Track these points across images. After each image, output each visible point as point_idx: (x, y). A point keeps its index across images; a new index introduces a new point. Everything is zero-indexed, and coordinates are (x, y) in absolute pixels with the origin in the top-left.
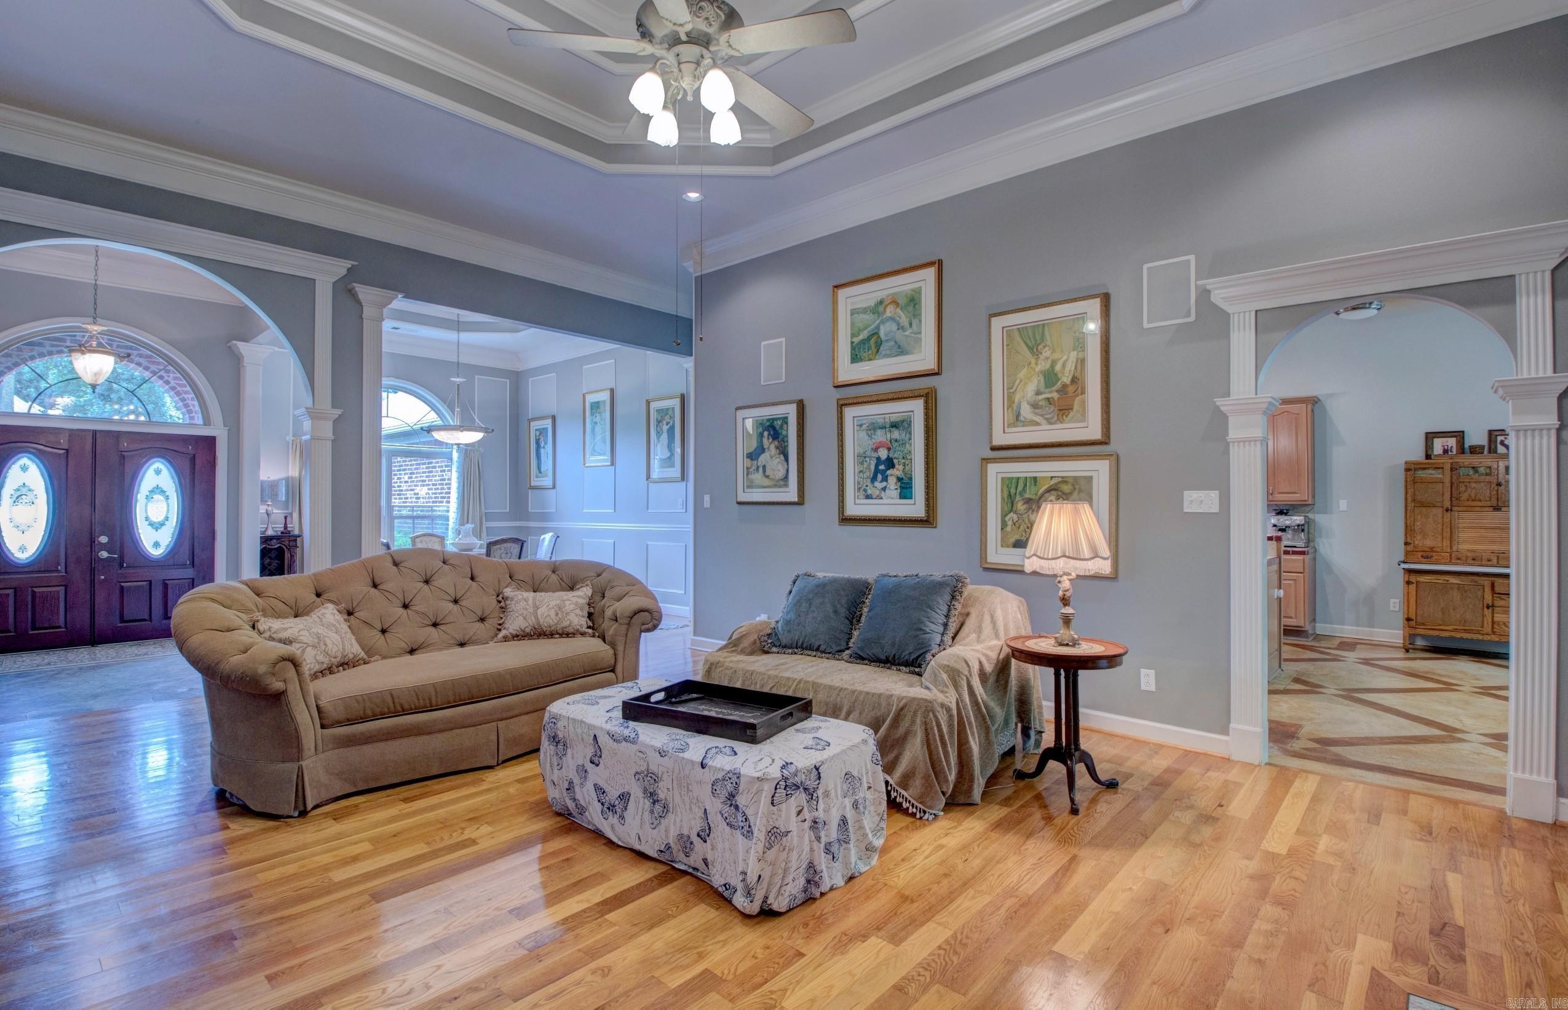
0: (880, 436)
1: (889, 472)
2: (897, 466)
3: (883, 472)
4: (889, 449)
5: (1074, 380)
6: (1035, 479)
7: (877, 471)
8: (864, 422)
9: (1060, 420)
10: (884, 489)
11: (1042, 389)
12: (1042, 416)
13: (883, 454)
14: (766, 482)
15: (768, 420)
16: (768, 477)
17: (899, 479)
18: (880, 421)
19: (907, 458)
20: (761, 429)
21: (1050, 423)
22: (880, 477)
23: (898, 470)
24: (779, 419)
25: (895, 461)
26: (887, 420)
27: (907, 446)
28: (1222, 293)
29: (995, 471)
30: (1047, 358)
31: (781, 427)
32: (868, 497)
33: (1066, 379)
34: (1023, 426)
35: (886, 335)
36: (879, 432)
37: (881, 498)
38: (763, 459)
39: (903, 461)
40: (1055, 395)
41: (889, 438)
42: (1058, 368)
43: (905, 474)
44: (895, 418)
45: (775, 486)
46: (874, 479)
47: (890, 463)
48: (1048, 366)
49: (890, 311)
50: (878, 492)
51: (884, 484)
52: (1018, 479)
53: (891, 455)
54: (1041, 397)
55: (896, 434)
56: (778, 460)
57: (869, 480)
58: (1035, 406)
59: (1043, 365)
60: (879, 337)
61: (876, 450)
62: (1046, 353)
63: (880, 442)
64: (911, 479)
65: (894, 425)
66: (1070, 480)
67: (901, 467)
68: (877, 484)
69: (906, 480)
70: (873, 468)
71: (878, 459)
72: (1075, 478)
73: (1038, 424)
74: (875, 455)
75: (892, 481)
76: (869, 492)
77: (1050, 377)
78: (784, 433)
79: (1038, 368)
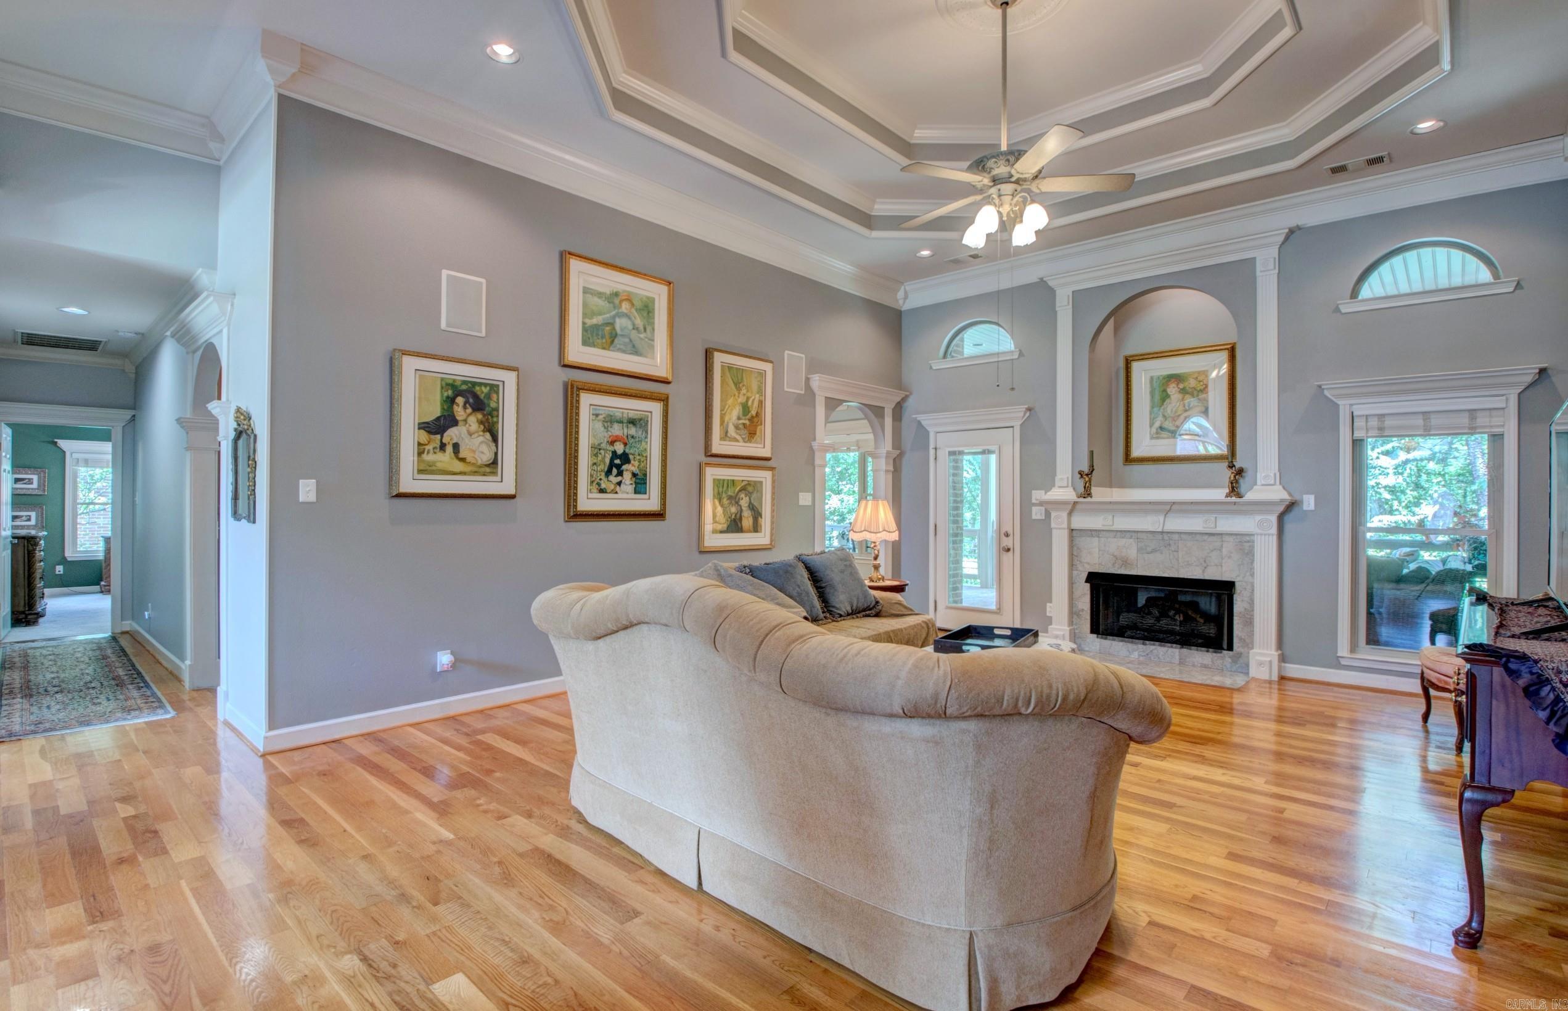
0: (617, 430)
1: (624, 467)
2: (632, 462)
3: (618, 467)
4: (625, 444)
5: (757, 414)
6: (733, 481)
7: (612, 465)
8: (600, 412)
9: (749, 441)
10: (619, 484)
11: (741, 416)
12: (740, 435)
13: (619, 448)
14: (459, 466)
15: (464, 382)
16: (463, 460)
17: (634, 475)
18: (618, 414)
19: (644, 457)
20: (450, 393)
21: (745, 442)
22: (615, 471)
23: (633, 465)
24: (486, 385)
25: (631, 457)
26: (625, 415)
27: (643, 443)
28: (816, 381)
29: (712, 474)
30: (744, 395)
31: (488, 396)
32: (602, 491)
33: (753, 413)
34: (730, 441)
35: (622, 330)
36: (616, 426)
37: (616, 493)
38: (452, 434)
39: (638, 457)
40: (747, 422)
41: (625, 434)
42: (750, 403)
43: (640, 470)
44: (632, 415)
45: (475, 473)
46: (609, 473)
47: (625, 458)
48: (744, 401)
49: (625, 307)
50: (612, 487)
51: (619, 478)
52: (724, 480)
53: (627, 451)
54: (741, 422)
55: (633, 431)
56: (481, 439)
57: (603, 474)
58: (737, 427)
59: (742, 399)
60: (614, 329)
61: (612, 443)
62: (744, 391)
63: (617, 436)
64: (645, 475)
65: (632, 422)
66: (752, 483)
67: (636, 463)
68: (611, 478)
69: (640, 476)
70: (608, 461)
71: (614, 453)
72: (755, 482)
73: (737, 441)
74: (611, 448)
75: (627, 476)
76: (603, 486)
77: (746, 408)
78: (493, 405)
79: (740, 400)
